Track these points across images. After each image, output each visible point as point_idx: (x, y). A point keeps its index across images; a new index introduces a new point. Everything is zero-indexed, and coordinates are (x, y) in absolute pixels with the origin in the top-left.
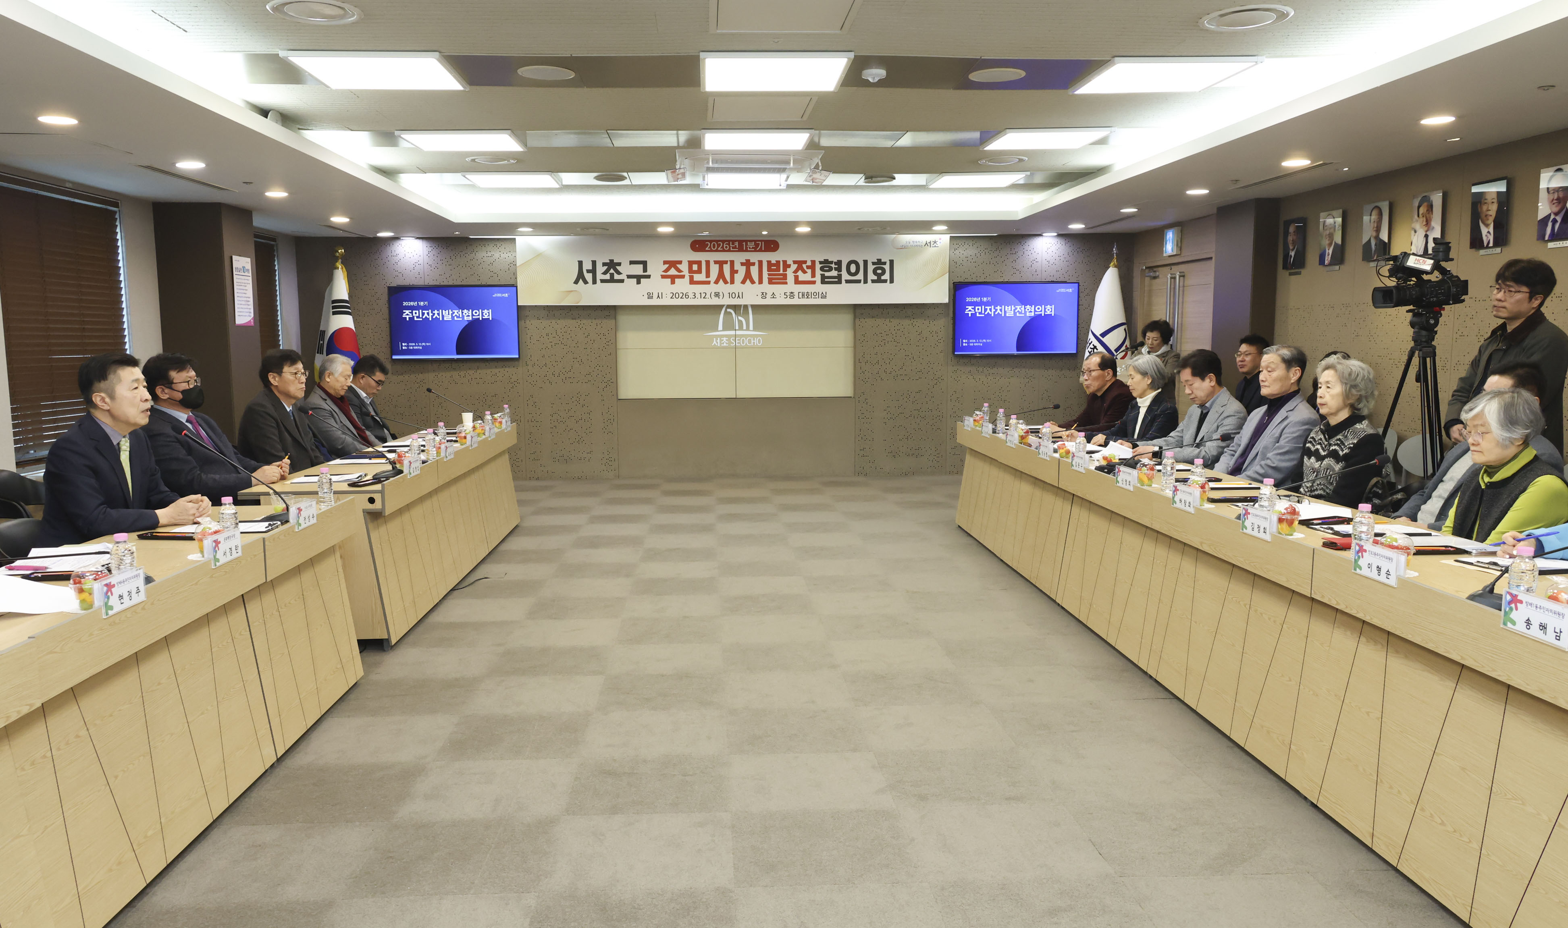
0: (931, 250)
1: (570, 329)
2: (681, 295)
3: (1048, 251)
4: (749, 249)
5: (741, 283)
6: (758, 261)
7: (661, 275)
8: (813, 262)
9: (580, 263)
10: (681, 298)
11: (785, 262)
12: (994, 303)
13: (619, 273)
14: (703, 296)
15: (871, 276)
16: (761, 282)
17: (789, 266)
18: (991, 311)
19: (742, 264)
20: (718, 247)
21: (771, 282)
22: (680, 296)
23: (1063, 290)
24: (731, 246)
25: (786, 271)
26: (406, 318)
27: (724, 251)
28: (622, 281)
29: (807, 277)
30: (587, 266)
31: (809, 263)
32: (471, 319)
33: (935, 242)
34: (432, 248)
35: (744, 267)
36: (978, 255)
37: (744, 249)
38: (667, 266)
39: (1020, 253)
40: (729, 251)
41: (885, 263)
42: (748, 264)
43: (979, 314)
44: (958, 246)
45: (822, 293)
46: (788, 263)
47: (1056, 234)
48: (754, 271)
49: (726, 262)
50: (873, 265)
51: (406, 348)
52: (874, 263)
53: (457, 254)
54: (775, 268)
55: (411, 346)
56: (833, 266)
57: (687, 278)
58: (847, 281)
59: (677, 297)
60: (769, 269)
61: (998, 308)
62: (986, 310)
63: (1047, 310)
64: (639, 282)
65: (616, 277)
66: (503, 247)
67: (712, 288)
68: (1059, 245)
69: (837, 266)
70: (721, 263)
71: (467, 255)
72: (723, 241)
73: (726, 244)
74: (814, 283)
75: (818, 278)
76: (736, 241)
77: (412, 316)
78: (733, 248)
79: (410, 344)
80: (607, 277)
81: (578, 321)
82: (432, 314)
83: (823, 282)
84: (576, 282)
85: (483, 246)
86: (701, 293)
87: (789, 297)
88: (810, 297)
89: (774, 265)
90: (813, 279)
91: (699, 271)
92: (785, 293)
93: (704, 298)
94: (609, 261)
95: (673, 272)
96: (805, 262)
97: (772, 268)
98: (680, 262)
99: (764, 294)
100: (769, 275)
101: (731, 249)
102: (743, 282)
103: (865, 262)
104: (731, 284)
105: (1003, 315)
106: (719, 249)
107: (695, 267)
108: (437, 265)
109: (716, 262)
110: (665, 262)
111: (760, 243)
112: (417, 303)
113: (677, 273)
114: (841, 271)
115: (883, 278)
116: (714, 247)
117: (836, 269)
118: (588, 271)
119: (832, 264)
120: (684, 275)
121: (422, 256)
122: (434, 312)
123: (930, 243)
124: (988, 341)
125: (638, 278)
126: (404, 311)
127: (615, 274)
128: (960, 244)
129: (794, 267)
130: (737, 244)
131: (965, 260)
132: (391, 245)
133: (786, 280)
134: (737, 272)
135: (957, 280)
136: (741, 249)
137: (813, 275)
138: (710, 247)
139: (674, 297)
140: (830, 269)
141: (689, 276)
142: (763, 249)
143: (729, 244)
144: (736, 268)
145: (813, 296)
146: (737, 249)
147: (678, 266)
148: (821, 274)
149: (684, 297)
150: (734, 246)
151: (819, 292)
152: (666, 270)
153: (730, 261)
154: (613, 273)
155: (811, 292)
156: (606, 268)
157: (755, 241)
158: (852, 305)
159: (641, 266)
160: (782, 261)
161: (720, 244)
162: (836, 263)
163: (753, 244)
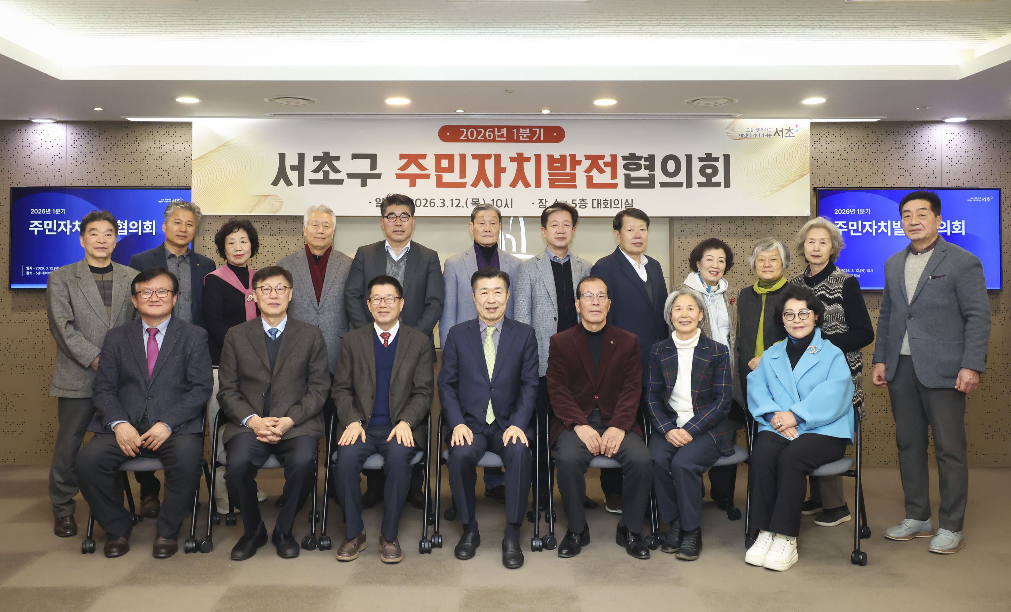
0: (783, 142)
2: (424, 202)
3: (949, 145)
4: (521, 139)
5: (510, 186)
6: (535, 155)
7: (396, 174)
8: (614, 157)
9: (282, 157)
10: (424, 206)
11: (573, 157)
12: (876, 217)
13: (336, 171)
14: (455, 204)
15: (697, 177)
16: (538, 184)
17: (579, 163)
18: (872, 229)
19: (512, 159)
20: (477, 136)
21: (552, 184)
22: (423, 204)
23: (977, 199)
24: (496, 133)
25: (575, 170)
26: (34, 231)
27: (486, 140)
28: (340, 182)
29: (605, 178)
30: (292, 160)
31: (608, 159)
32: (126, 234)
33: (789, 130)
34: (79, 136)
35: (515, 164)
36: (849, 150)
37: (515, 138)
38: (404, 161)
39: (909, 148)
40: (494, 140)
41: (717, 160)
42: (520, 159)
43: (854, 233)
44: (820, 137)
45: (627, 201)
46: (577, 159)
47: (964, 119)
48: (529, 169)
49: (489, 157)
50: (700, 161)
51: (31, 273)
52: (701, 160)
53: (113, 143)
54: (559, 165)
55: (38, 271)
56: (642, 162)
57: (433, 179)
58: (663, 185)
60: (550, 167)
61: (882, 224)
62: (864, 227)
63: (954, 227)
64: (364, 184)
65: (333, 176)
66: (177, 135)
67: (469, 193)
68: (965, 136)
69: (647, 163)
70: (481, 158)
71: (127, 146)
72: (485, 128)
73: (489, 132)
74: (615, 186)
75: (620, 180)
76: (503, 127)
77: (42, 229)
78: (499, 136)
79: (37, 268)
80: (320, 176)
82: (71, 227)
83: (628, 185)
84: (275, 183)
85: (150, 134)
86: (452, 200)
87: (578, 205)
88: (609, 206)
89: (557, 161)
90: (614, 181)
91: (451, 169)
92: (573, 200)
93: (457, 206)
94: (322, 155)
95: (413, 169)
96: (602, 157)
97: (555, 165)
98: (424, 156)
99: (543, 201)
100: (550, 174)
101: (497, 139)
102: (513, 184)
103: (689, 158)
104: (495, 187)
105: (889, 234)
106: (479, 138)
107: (445, 163)
108: (84, 159)
109: (474, 157)
110: (402, 157)
111: (538, 130)
112: (51, 211)
113: (418, 171)
114: (654, 171)
115: (714, 180)
116: (472, 136)
117: (646, 167)
118: (293, 168)
119: (641, 160)
120: (429, 175)
121: (64, 146)
122: (74, 223)
123: (782, 131)
124: (868, 271)
125: (364, 179)
126: (32, 222)
127: (331, 173)
128: (822, 135)
129: (586, 164)
130: (504, 131)
131: (829, 155)
132: (23, 131)
133: (575, 182)
134: (504, 170)
135: (819, 184)
136: (510, 139)
137: (614, 175)
138: (467, 136)
140: (639, 167)
141: (436, 175)
142: (542, 139)
143: (493, 132)
144: (502, 166)
145: (613, 205)
146: (505, 139)
147: (421, 161)
148: (624, 174)
149: (428, 204)
150: (501, 134)
151: (622, 200)
152: (404, 168)
153: (494, 155)
154: (328, 171)
155: (611, 200)
156: (318, 163)
157: (531, 128)
158: (668, 219)
159: (368, 161)
160: (570, 155)
161: (481, 131)
162: (646, 159)
163: (528, 132)
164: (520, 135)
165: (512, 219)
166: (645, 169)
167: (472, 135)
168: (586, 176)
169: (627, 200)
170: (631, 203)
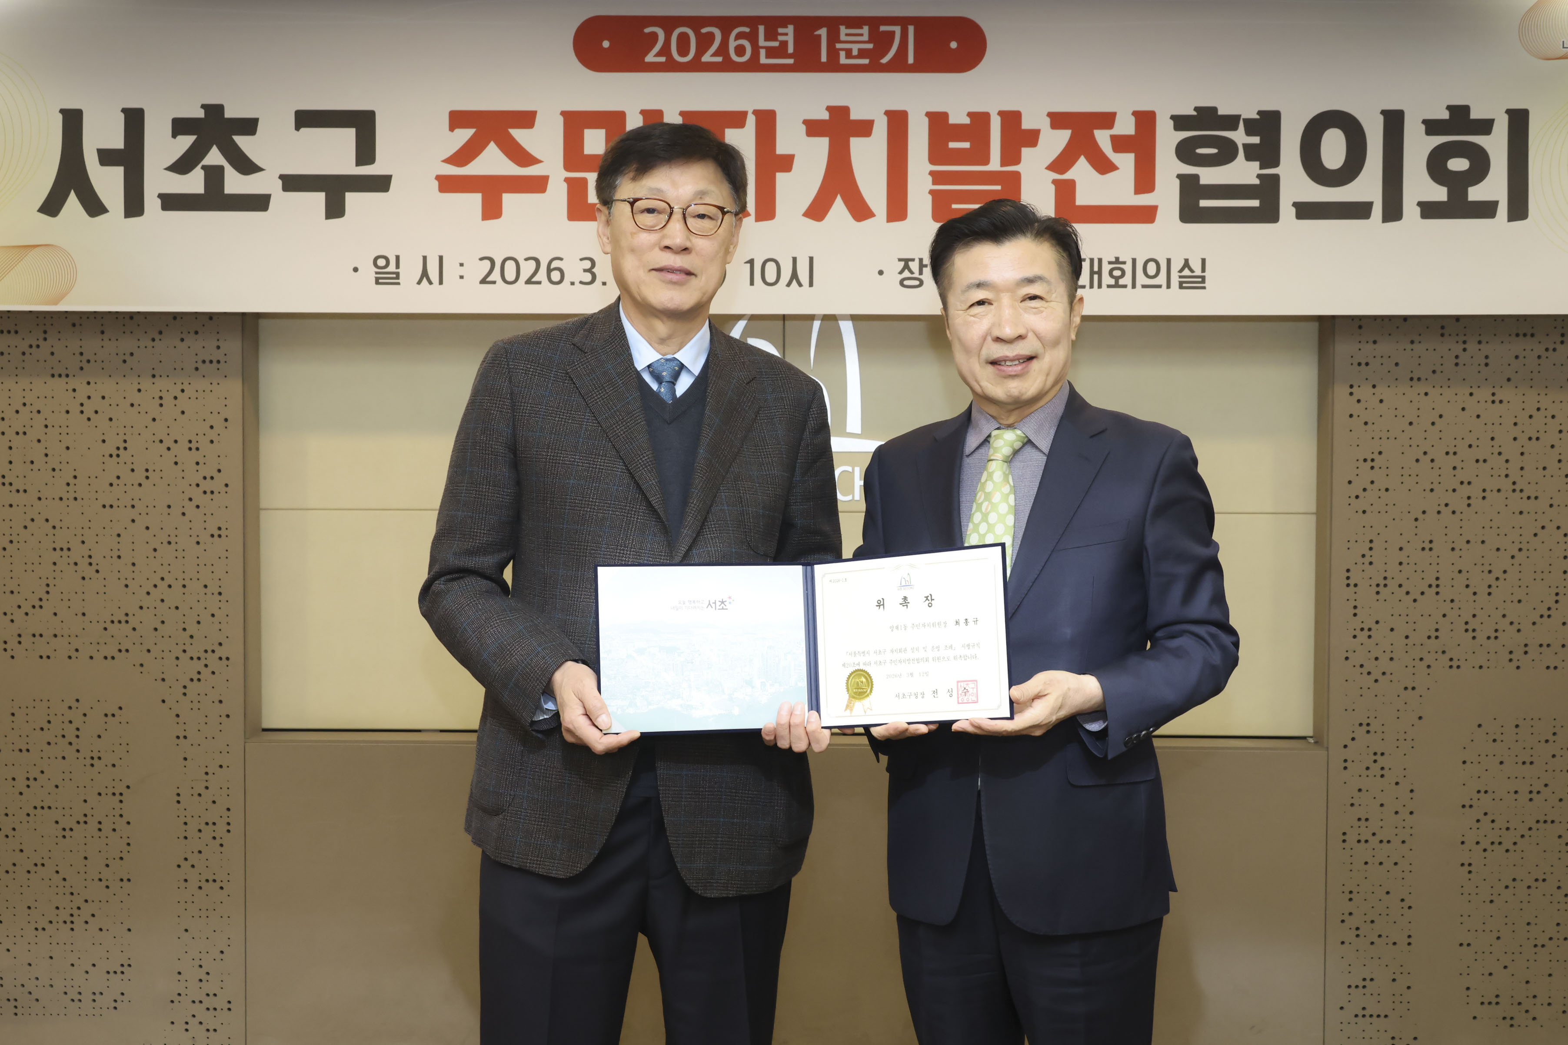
1: (39, 421)
2: (527, 269)
4: (843, 60)
5: (805, 214)
6: (887, 113)
7: (438, 178)
8: (1145, 120)
9: (73, 121)
10: (529, 282)
11: (1011, 119)
13: (247, 166)
15: (1419, 186)
16: (897, 209)
17: (1032, 138)
19: (813, 128)
20: (701, 51)
21: (943, 210)
22: (526, 273)
24: (762, 42)
25: (1017, 160)
27: (728, 66)
28: (260, 203)
29: (1117, 188)
30: (103, 132)
31: (1125, 126)
35: (823, 144)
37: (824, 59)
38: (464, 135)
40: (753, 66)
41: (1485, 127)
42: (838, 127)
45: (1187, 264)
46: (1027, 124)
48: (868, 160)
49: (737, 119)
50: (1429, 132)
52: (1432, 127)
54: (966, 145)
56: (1239, 137)
57: (557, 192)
58: (1306, 211)
59: (510, 275)
60: (937, 153)
64: (335, 210)
65: (235, 183)
69: (1256, 140)
72: (726, 24)
73: (739, 36)
74: (1147, 215)
75: (1166, 195)
76: (784, 21)
78: (771, 52)
80: (194, 183)
81: (78, 383)
83: (1190, 213)
84: (51, 207)
88: (1127, 280)
89: (959, 132)
90: (1144, 200)
94: (201, 114)
95: (492, 162)
96: (1107, 120)
97: (952, 145)
98: (527, 119)
99: (914, 266)
100: (937, 178)
101: (763, 60)
102: (817, 211)
103: (1393, 121)
104: (758, 219)
106: (707, 58)
107: (595, 142)
110: (458, 119)
111: (897, 30)
113: (509, 168)
114: (1276, 163)
115: (1476, 193)
116: (683, 51)
117: (1251, 153)
118: (107, 157)
119: (1235, 128)
120: (546, 179)
125: (335, 192)
127: (230, 174)
129: (1055, 141)
130: (788, 34)
134: (786, 163)
136: (806, 60)
137: (1145, 180)
138: (665, 51)
139: (496, 275)
140: (1226, 153)
141: (567, 180)
142: (911, 60)
143: (752, 38)
144: (781, 149)
145: (1141, 279)
146: (791, 61)
147: (519, 135)
148: (1179, 176)
149: (542, 275)
150: (775, 44)
151: (1169, 261)
152: (462, 156)
153: (755, 112)
154: (221, 169)
155: (1134, 261)
156: (186, 141)
157: (873, 22)
158: (1315, 325)
159: (348, 136)
160: (1001, 113)
161: (711, 36)
162: (1251, 127)
163: (866, 38)
164: (838, 46)
165: (817, 324)
166: (1249, 158)
167: (683, 49)
168: (1055, 182)
169: (1187, 261)
170: (1198, 272)
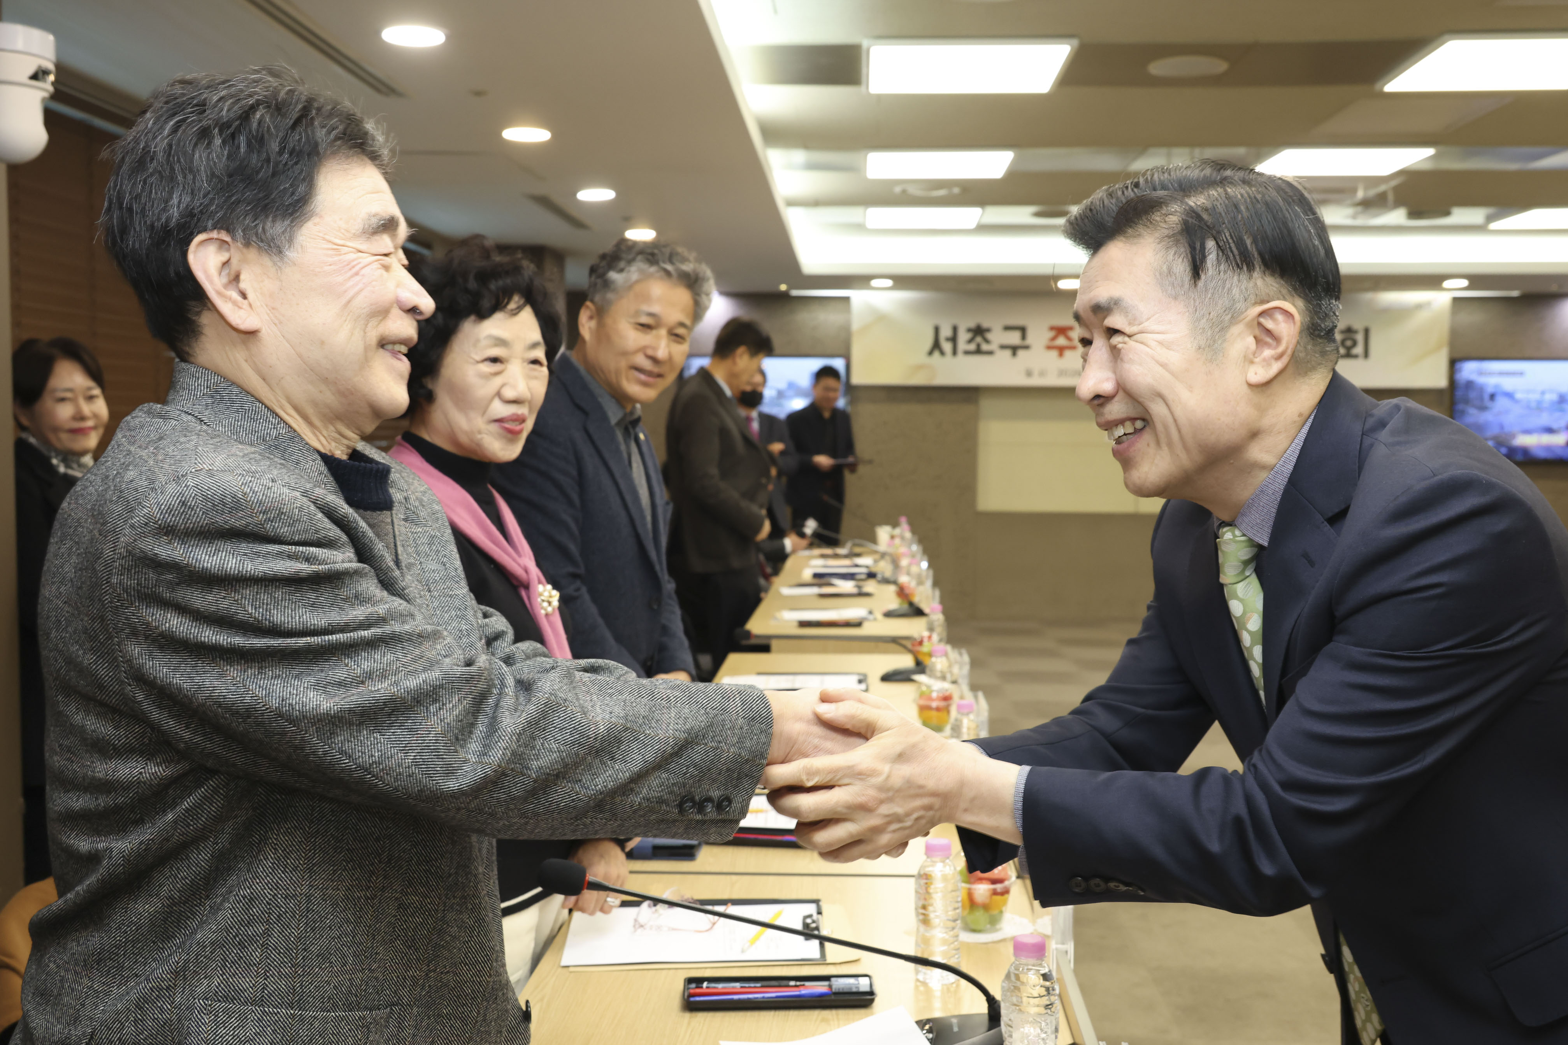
0: (1424, 315)
7: (1045, 346)
9: (937, 330)
10: (1071, 376)
13: (988, 342)
28: (990, 353)
30: (946, 332)
33: (1428, 305)
36: (1487, 322)
38: (1053, 333)
41: (1357, 332)
44: (1459, 311)
59: (1066, 374)
64: (1014, 354)
65: (984, 347)
66: (837, 308)
71: (783, 317)
81: (927, 405)
84: (931, 353)
85: (805, 305)
94: (975, 327)
95: (1061, 341)
110: (1052, 328)
113: (1065, 343)
115: (1354, 351)
118: (948, 339)
123: (1422, 304)
125: (1014, 349)
127: (983, 344)
128: (1461, 309)
131: (1467, 327)
139: (1062, 374)
152: (1053, 339)
154: (980, 343)
156: (970, 335)
159: (1018, 333)
